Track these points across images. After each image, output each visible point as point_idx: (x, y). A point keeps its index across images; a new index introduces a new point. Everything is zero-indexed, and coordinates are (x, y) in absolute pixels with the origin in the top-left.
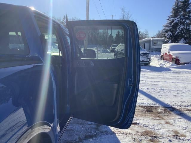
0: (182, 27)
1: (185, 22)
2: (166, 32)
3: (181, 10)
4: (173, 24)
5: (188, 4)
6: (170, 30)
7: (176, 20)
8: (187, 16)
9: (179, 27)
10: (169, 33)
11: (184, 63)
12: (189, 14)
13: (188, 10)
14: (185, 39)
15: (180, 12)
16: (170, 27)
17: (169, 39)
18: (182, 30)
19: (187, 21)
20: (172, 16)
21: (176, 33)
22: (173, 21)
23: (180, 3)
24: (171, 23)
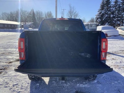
0: (106, 16)
1: (108, 13)
2: (97, 19)
3: (105, 6)
4: (101, 14)
5: (110, 2)
6: (100, 18)
7: (103, 12)
8: (109, 10)
9: (105, 16)
10: (99, 20)
11: (110, 36)
12: (110, 8)
13: (109, 6)
14: (109, 23)
15: (105, 7)
16: (99, 16)
17: (99, 23)
18: (107, 17)
19: (109, 12)
20: (100, 9)
21: (103, 19)
22: (101, 12)
23: (105, 2)
24: (100, 14)
